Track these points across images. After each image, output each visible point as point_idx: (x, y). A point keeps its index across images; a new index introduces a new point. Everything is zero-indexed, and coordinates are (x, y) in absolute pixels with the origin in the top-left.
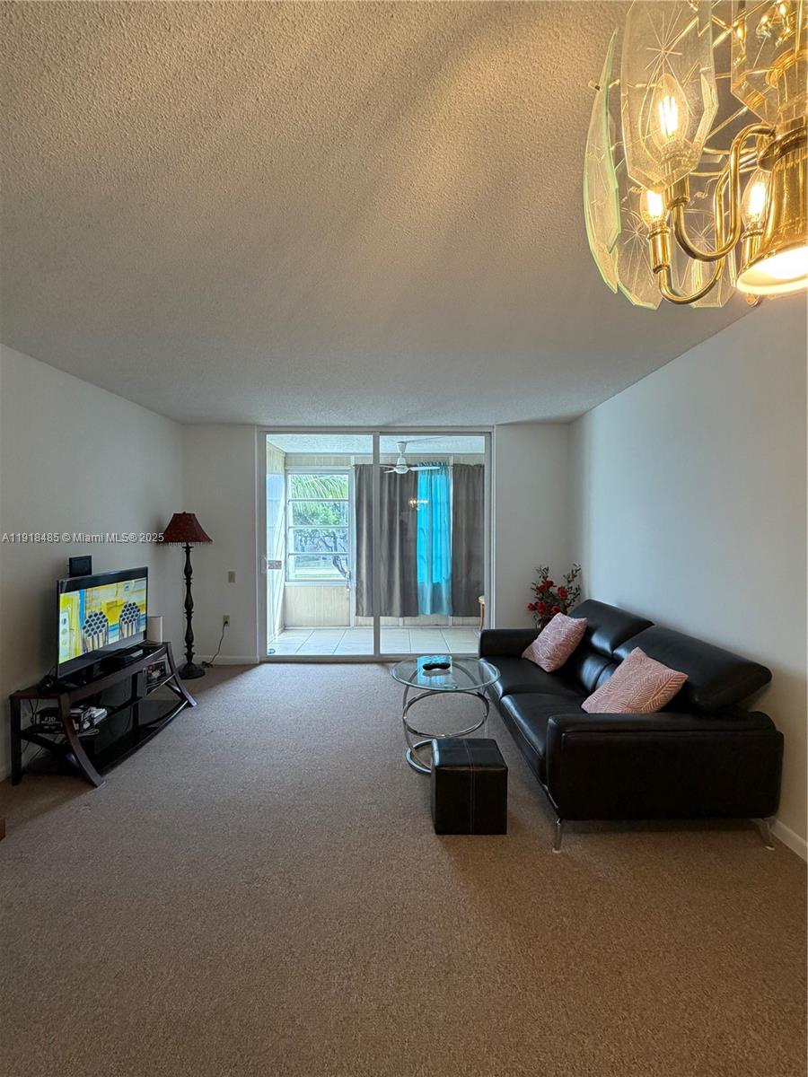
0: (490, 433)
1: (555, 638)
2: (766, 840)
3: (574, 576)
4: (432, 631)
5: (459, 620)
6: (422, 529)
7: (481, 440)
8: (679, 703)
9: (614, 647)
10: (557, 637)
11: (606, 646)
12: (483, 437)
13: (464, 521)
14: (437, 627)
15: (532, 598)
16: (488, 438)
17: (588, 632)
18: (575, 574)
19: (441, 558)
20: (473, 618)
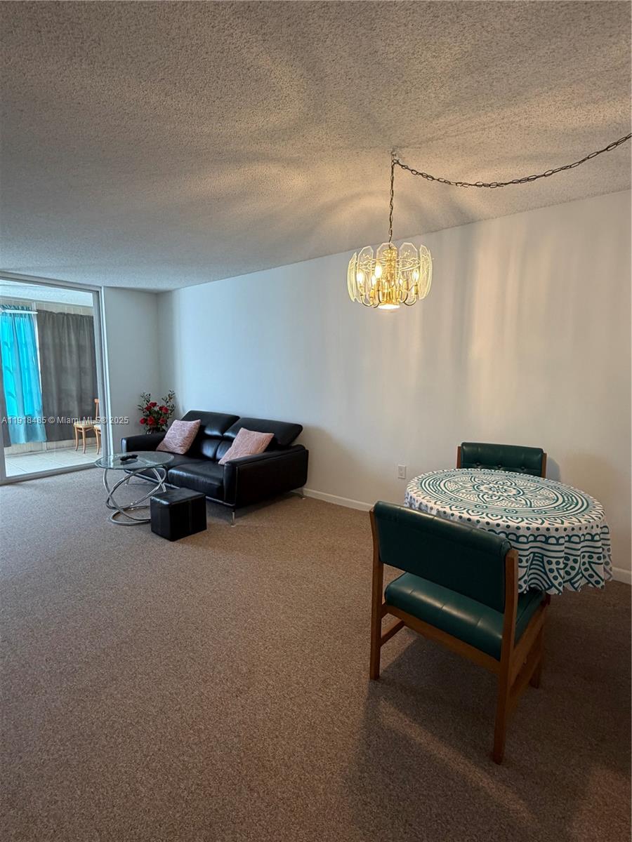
0: (98, 292)
1: (181, 434)
2: (301, 496)
3: (171, 398)
4: (28, 457)
5: (53, 444)
6: (6, 367)
7: (90, 295)
8: (272, 446)
9: (223, 431)
10: (183, 433)
11: (216, 433)
12: (91, 294)
13: (52, 361)
14: (32, 453)
15: (141, 416)
16: (96, 296)
17: (201, 428)
18: (171, 397)
19: (31, 392)
20: (67, 441)
